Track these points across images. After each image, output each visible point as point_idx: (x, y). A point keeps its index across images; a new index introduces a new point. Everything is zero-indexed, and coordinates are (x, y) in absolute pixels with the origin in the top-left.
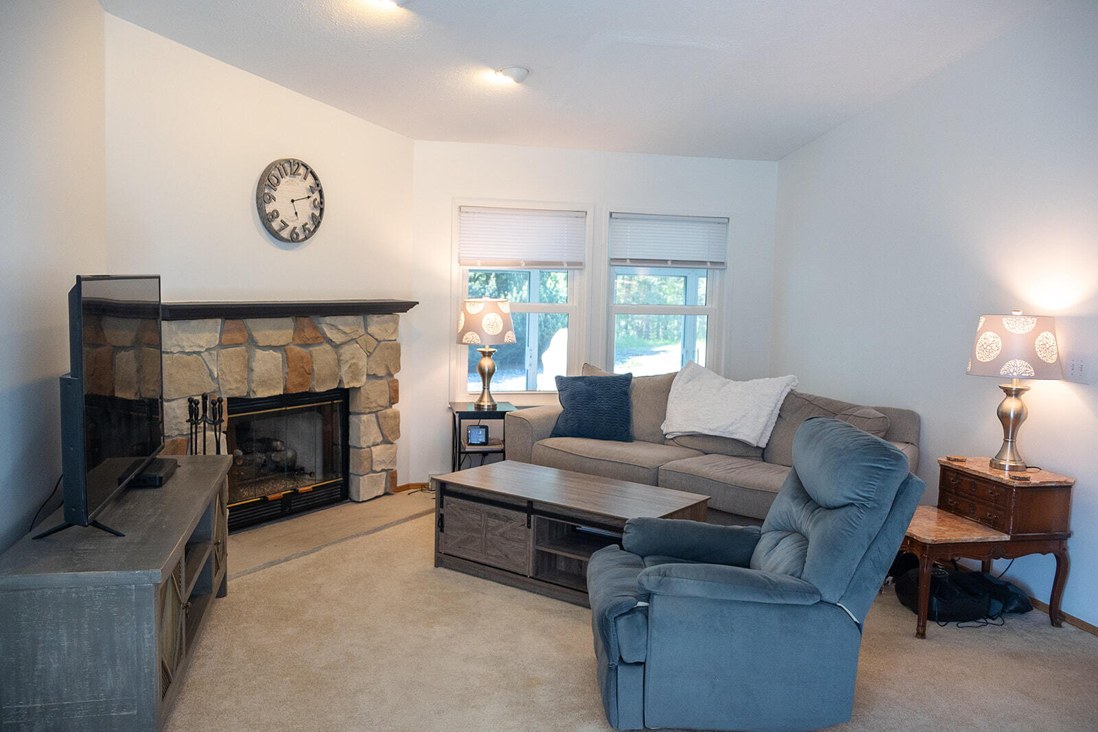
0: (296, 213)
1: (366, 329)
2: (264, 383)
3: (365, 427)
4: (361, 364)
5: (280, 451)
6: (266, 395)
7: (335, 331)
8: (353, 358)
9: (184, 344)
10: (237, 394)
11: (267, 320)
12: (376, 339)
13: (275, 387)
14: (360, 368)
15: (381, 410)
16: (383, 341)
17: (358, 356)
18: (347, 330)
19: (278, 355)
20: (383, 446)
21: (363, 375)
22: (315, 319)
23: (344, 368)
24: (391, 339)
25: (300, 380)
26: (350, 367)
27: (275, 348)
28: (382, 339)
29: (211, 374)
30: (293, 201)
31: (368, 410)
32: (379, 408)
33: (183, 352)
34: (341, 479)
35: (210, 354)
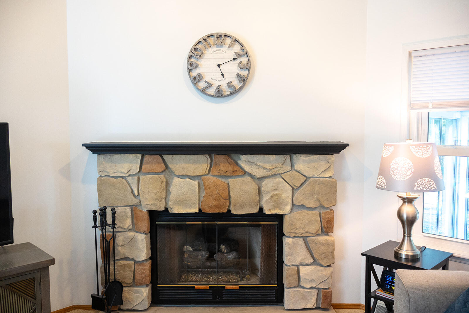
0: (223, 75)
1: (292, 165)
2: (180, 203)
3: (290, 248)
4: (284, 195)
5: (224, 253)
6: (182, 211)
7: (254, 167)
8: (276, 190)
9: (109, 170)
10: (154, 208)
11: (184, 156)
12: (304, 175)
13: (191, 207)
14: (283, 198)
15: (310, 236)
16: (313, 177)
17: (282, 188)
18: (268, 166)
19: (195, 183)
20: (313, 267)
21: (287, 205)
22: (234, 156)
23: (266, 198)
24: (325, 176)
25: (216, 203)
26: (272, 197)
27: (192, 177)
28: (311, 176)
29: (132, 192)
30: (219, 65)
31: (293, 235)
32: (308, 235)
33: (109, 176)
34: (276, 285)
35: (133, 179)
